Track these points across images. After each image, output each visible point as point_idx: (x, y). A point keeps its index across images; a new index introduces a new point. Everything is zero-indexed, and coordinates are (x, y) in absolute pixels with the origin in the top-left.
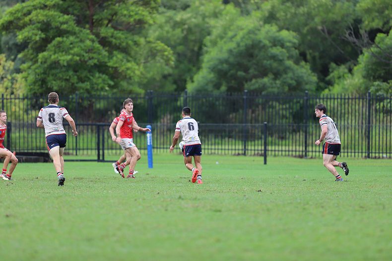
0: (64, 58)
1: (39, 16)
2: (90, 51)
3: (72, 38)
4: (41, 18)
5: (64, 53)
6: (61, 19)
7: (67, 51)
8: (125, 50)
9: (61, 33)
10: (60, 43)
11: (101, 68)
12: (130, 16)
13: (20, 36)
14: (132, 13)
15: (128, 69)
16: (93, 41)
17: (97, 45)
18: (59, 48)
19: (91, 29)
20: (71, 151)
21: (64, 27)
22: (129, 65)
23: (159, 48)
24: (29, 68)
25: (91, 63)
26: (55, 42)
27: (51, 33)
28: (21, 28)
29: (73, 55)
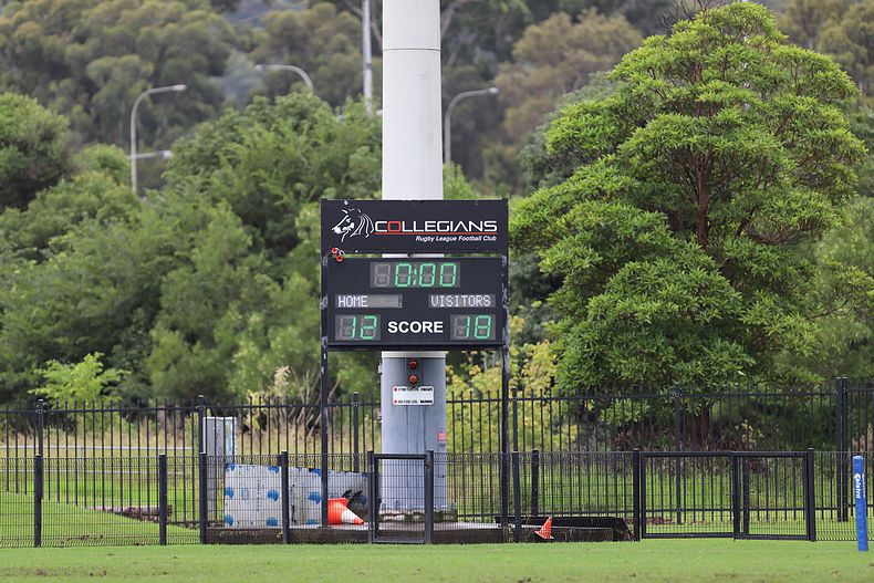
0: (646, 308)
1: (590, 214)
2: (702, 290)
3: (661, 263)
4: (593, 219)
5: (644, 297)
6: (637, 221)
7: (651, 291)
8: (780, 288)
9: (637, 252)
10: (635, 273)
11: (728, 327)
12: (791, 212)
13: (548, 261)
14: (794, 205)
15: (787, 329)
16: (709, 269)
17: (718, 277)
18: (634, 284)
19: (703, 241)
20: (666, 515)
21: (645, 237)
22: (790, 320)
23: (855, 281)
24: (567, 330)
25: (705, 316)
26: (624, 272)
27: (615, 253)
28: (547, 243)
29: (665, 300)
